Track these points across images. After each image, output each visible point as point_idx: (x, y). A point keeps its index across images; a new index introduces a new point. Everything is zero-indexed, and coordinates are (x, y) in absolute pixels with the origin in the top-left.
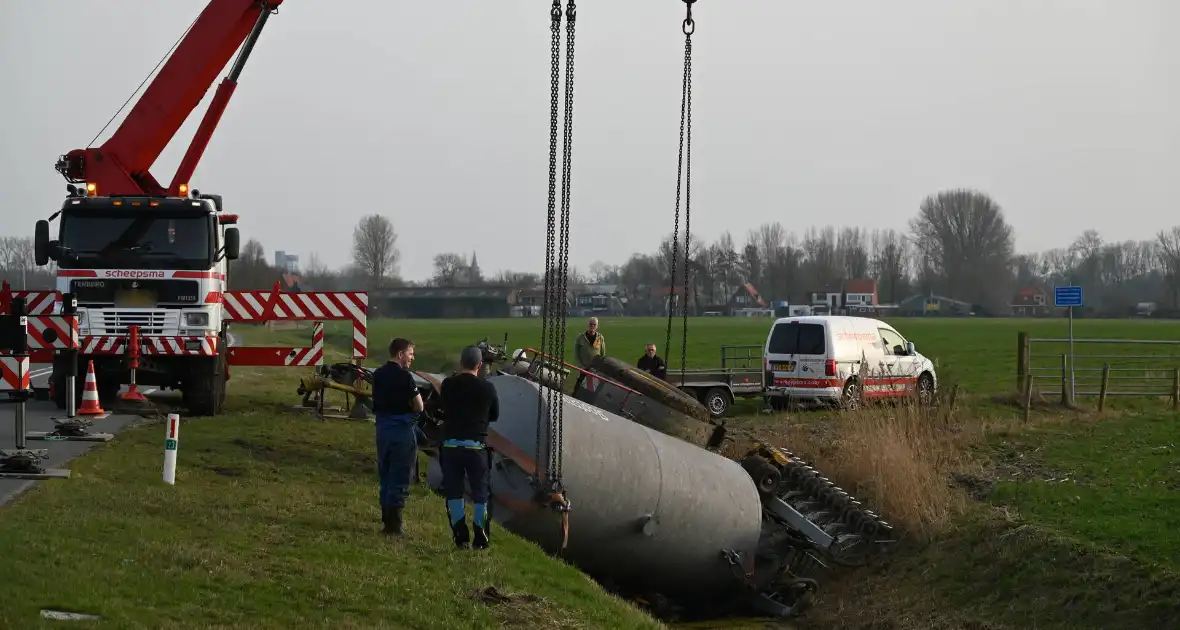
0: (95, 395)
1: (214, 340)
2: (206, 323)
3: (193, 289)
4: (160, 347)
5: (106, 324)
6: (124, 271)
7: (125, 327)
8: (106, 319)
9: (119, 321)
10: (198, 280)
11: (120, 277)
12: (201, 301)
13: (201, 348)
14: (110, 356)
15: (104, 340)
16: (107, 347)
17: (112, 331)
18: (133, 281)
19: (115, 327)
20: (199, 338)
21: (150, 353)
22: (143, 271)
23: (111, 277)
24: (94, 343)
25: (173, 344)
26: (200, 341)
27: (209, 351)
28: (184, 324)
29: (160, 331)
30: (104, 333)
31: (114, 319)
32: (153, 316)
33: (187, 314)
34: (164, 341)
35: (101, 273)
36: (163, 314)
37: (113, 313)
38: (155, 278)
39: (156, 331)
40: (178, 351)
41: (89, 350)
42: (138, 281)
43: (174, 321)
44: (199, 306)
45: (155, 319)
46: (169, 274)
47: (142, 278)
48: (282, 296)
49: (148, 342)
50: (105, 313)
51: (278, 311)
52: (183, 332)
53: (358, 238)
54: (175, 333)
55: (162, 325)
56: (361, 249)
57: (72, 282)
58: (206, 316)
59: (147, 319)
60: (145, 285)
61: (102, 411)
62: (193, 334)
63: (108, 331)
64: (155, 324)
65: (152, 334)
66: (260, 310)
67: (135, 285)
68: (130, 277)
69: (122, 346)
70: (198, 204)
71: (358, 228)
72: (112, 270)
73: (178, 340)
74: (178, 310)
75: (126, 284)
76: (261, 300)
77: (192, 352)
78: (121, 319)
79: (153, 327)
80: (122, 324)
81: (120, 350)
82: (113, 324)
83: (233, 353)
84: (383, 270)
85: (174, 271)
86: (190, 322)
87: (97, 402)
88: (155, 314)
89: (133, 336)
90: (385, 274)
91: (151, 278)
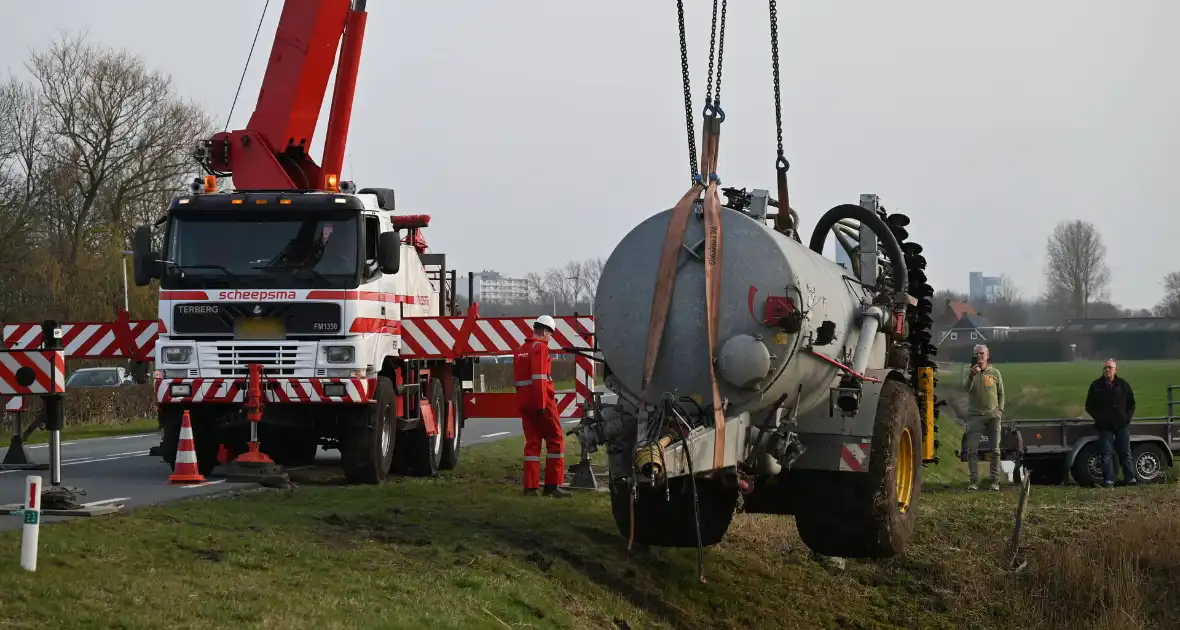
0: (191, 457)
1: (365, 384)
2: (352, 359)
3: (334, 314)
4: (291, 393)
5: (221, 362)
6: (242, 291)
7: (242, 366)
8: (221, 355)
9: (238, 358)
10: (340, 302)
11: (238, 300)
12: (345, 330)
13: (345, 394)
14: (227, 405)
15: (217, 383)
16: (221, 393)
17: (228, 371)
18: (254, 304)
19: (232, 366)
20: (342, 380)
21: (277, 400)
22: (268, 291)
23: (227, 300)
24: (205, 387)
25: (308, 388)
26: (344, 385)
27: (356, 397)
28: (323, 362)
29: (291, 371)
30: (218, 374)
31: (230, 355)
32: (282, 351)
33: (327, 349)
34: (295, 384)
35: (214, 295)
36: (295, 348)
37: (230, 348)
38: (284, 300)
39: (286, 371)
40: (315, 397)
41: (199, 397)
42: (262, 305)
43: (309, 358)
44: (343, 337)
45: (284, 355)
46: (301, 295)
47: (267, 300)
48: (478, 323)
49: (275, 386)
50: (219, 348)
51: (475, 343)
52: (321, 371)
53: (1053, 252)
54: (311, 374)
55: (293, 362)
56: (1058, 268)
57: (176, 307)
58: (350, 350)
59: (274, 355)
60: (271, 310)
61: (201, 477)
62: (334, 375)
63: (224, 371)
64: (284, 362)
65: (281, 375)
66: (449, 341)
67: (257, 310)
68: (251, 300)
69: (241, 391)
70: (343, 201)
71: (1053, 239)
72: (228, 291)
73: (314, 382)
74: (316, 343)
75: (245, 309)
76: (451, 329)
77: (333, 398)
78: (241, 355)
79: (281, 366)
80: (241, 362)
81: (239, 398)
82: (230, 362)
83: (473, 401)
84: (1087, 295)
85: (308, 291)
86: (331, 358)
87: (195, 466)
88: (285, 348)
89: (253, 379)
90: (1091, 300)
91: (279, 300)
